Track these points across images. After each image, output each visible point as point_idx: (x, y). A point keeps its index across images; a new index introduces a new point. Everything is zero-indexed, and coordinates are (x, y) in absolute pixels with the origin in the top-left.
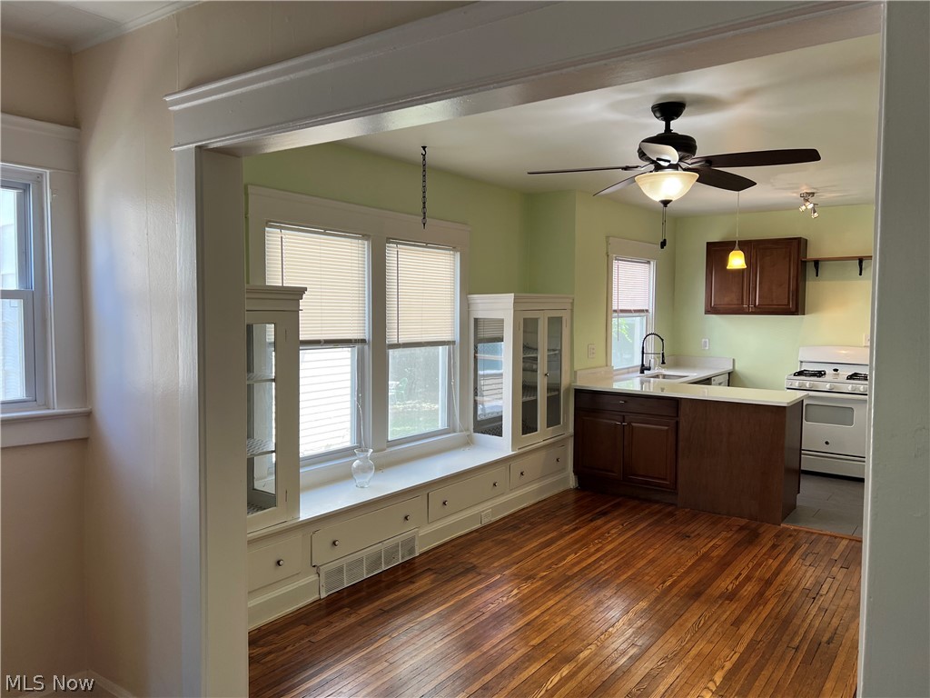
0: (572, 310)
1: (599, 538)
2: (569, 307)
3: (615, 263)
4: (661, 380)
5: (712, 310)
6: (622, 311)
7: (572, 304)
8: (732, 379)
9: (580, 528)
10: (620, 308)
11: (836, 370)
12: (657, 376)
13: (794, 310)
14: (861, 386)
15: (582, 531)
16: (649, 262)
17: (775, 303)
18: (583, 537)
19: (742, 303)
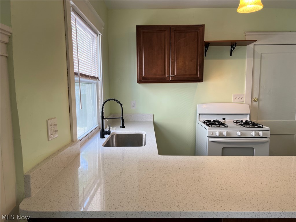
5: (142, 80)
11: (224, 119)
13: (201, 78)
14: (260, 131)
17: (188, 73)
19: (165, 74)
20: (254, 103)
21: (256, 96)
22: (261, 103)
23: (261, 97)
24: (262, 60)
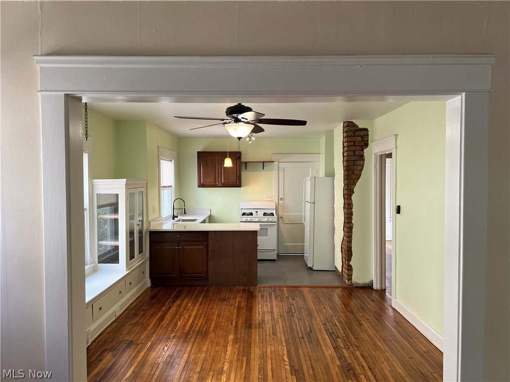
0: (147, 187)
1: (185, 310)
2: (145, 186)
3: (162, 161)
4: (181, 222)
5: (201, 185)
6: (164, 187)
7: (147, 184)
8: (211, 219)
9: (171, 307)
10: (164, 185)
11: (257, 212)
12: (179, 221)
13: (239, 185)
14: (270, 218)
15: (174, 309)
16: (171, 161)
17: (231, 182)
18: (177, 311)
19: (216, 182)
20: (280, 201)
21: (281, 196)
22: (285, 201)
23: (285, 197)
24: (285, 173)
